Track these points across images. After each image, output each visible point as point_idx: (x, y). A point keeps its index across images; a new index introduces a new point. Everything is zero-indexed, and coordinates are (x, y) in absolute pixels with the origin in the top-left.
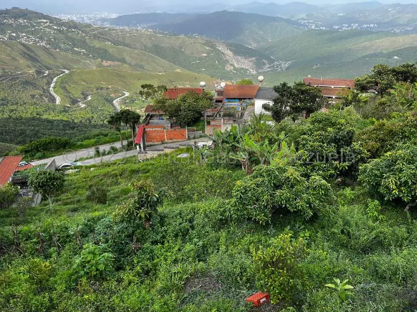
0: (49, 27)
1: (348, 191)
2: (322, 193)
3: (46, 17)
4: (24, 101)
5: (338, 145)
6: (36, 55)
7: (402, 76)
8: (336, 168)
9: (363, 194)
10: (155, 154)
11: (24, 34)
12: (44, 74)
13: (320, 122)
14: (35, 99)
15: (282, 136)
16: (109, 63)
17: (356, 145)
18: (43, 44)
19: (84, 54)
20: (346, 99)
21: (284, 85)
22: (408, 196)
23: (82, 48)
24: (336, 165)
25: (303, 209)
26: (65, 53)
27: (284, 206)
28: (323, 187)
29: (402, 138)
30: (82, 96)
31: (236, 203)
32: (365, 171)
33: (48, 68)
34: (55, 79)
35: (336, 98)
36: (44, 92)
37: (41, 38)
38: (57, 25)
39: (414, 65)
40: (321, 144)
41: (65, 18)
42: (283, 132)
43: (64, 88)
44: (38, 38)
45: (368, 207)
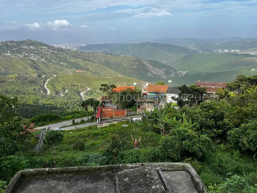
0: (47, 51)
1: (222, 146)
2: (207, 144)
3: (45, 45)
4: (29, 92)
5: (216, 120)
6: (38, 66)
8: (215, 133)
9: (231, 148)
10: (107, 124)
11: (32, 54)
12: (42, 77)
13: (206, 107)
14: (36, 91)
15: (184, 115)
16: (80, 71)
17: (226, 120)
18: (43, 60)
19: (66, 66)
21: (184, 86)
22: (254, 148)
23: (64, 62)
24: (215, 131)
25: (197, 151)
26: (55, 65)
28: (207, 141)
29: (252, 117)
30: (63, 90)
32: (230, 135)
33: (45, 74)
34: (48, 80)
35: (216, 94)
36: (41, 87)
37: (42, 57)
38: (51, 50)
40: (206, 119)
41: (56, 46)
42: (184, 113)
43: (53, 85)
44: (40, 57)
45: (233, 154)
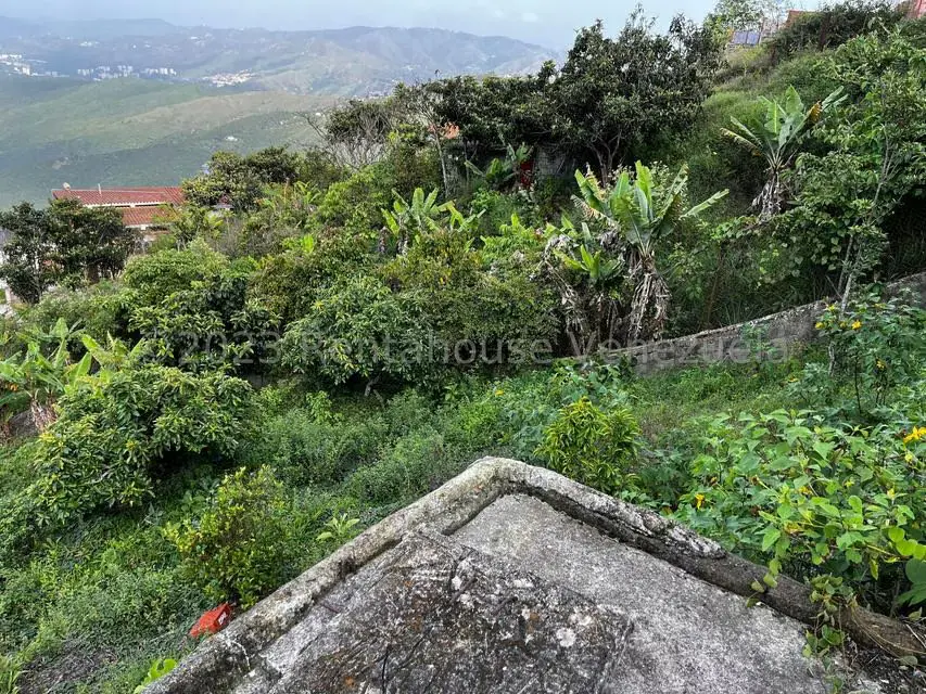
1: (268, 393)
5: (223, 312)
7: (269, 173)
9: (294, 390)
13: (150, 279)
17: (253, 304)
20: (183, 228)
21: (25, 209)
22: (368, 366)
27: (178, 448)
28: (236, 390)
29: (321, 278)
31: (59, 484)
39: (282, 150)
40: (189, 316)
42: (61, 322)
